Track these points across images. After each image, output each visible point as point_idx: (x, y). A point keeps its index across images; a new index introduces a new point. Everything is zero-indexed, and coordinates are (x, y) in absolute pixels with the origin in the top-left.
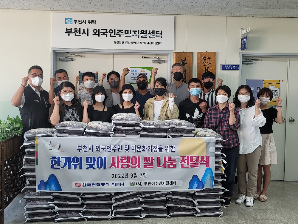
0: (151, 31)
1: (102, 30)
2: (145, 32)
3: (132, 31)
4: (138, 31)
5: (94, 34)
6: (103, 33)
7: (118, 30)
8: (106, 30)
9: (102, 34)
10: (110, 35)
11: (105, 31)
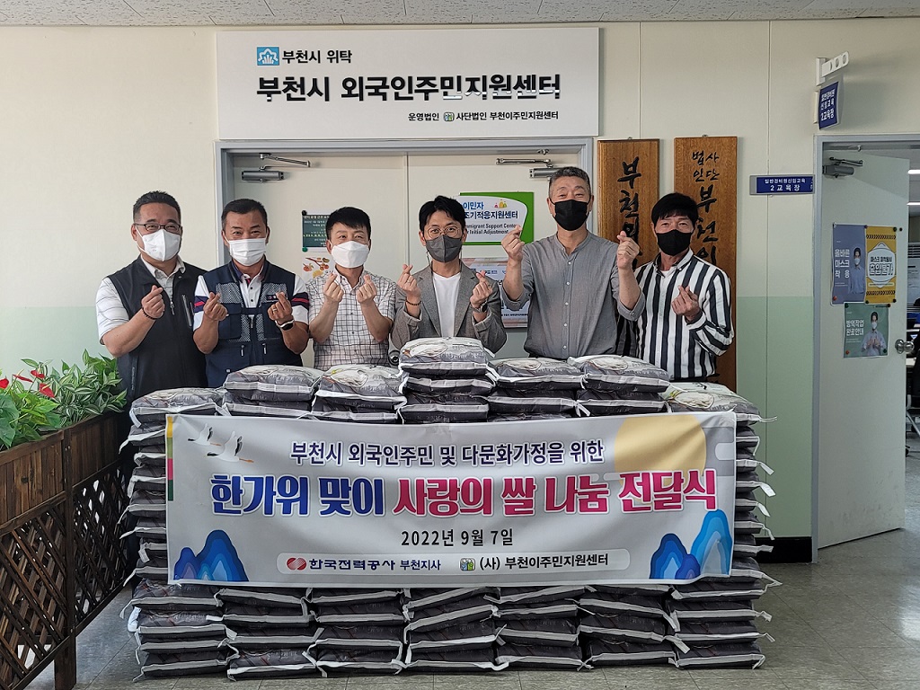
0: (524, 78)
1: (369, 79)
2: (505, 82)
3: (463, 80)
4: (484, 77)
5: (346, 92)
6: (373, 91)
7: (418, 79)
8: (384, 80)
9: (370, 94)
10: (397, 94)
11: (379, 83)
